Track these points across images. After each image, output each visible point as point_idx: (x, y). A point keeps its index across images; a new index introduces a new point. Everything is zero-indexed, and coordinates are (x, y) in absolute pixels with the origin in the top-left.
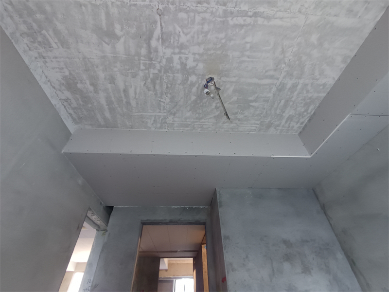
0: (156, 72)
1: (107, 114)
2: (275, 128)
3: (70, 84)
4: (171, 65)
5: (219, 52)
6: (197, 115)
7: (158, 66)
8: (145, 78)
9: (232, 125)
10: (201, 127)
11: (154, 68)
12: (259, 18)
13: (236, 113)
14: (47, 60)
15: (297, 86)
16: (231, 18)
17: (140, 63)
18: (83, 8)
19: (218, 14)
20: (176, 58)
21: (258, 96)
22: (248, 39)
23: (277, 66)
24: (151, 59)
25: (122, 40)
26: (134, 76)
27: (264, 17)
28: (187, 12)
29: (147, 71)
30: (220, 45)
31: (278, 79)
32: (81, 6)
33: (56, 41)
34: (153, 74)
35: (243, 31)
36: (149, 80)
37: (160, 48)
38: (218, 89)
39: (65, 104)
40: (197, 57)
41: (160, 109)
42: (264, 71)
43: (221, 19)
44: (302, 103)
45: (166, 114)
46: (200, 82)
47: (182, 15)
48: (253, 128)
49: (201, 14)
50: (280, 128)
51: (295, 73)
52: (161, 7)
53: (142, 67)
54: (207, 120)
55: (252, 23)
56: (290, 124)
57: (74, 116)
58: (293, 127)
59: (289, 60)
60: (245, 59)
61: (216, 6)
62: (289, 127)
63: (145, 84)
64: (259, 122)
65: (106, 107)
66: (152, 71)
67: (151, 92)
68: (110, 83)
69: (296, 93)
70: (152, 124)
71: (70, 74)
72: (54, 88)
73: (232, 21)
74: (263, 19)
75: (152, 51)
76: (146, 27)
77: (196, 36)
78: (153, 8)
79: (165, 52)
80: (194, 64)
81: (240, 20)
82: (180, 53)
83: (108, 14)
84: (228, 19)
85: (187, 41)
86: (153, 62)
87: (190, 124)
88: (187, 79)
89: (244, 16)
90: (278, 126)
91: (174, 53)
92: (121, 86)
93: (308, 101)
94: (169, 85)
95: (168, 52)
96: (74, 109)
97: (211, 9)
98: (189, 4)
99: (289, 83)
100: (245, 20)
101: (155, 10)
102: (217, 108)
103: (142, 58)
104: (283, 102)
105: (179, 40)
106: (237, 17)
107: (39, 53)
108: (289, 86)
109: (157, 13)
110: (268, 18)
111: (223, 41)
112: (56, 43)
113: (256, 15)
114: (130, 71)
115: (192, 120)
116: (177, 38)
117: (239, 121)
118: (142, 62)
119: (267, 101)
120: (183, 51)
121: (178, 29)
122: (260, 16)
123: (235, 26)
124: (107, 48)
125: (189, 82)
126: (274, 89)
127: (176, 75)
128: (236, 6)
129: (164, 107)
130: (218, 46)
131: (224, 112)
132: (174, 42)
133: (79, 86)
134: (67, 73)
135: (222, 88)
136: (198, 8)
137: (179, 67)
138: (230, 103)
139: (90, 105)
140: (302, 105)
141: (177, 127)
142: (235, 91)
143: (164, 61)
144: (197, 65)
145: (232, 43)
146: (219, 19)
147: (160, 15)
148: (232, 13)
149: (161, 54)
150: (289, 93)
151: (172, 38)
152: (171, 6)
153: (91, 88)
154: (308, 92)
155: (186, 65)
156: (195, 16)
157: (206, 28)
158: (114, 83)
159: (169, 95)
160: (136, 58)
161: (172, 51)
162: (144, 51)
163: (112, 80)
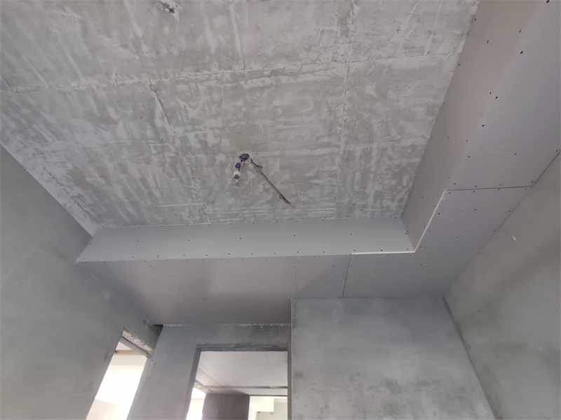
0: (173, 155)
1: (130, 209)
2: (362, 210)
3: (78, 178)
4: (188, 145)
5: (243, 123)
6: (243, 202)
7: (173, 148)
8: (162, 164)
9: (296, 211)
10: (254, 216)
11: (169, 151)
12: (281, 77)
13: (296, 195)
14: (46, 155)
15: (371, 152)
16: (243, 82)
17: (150, 147)
18: (68, 96)
19: (225, 79)
20: (191, 136)
21: (318, 171)
22: (277, 102)
23: (330, 131)
24: (161, 141)
25: (121, 124)
26: (148, 162)
27: (287, 75)
28: (187, 83)
29: (161, 156)
30: (242, 114)
31: (338, 146)
32: (65, 94)
33: (50, 134)
34: (170, 157)
35: (265, 94)
36: (167, 165)
37: (167, 127)
38: (259, 167)
39: (79, 201)
40: (217, 131)
41: (193, 198)
42: (315, 138)
43: (232, 85)
44: (388, 174)
45: (201, 204)
46: (232, 161)
47: (181, 87)
48: (328, 212)
49: (204, 83)
50: (369, 210)
51: (360, 136)
52: (153, 82)
53: (154, 151)
54: (259, 207)
55: (274, 83)
56: (381, 203)
57: (93, 214)
58: (388, 207)
59: (345, 121)
60: (281, 126)
61: (220, 72)
62: (382, 207)
63: (164, 170)
64: (334, 204)
65: (126, 201)
66: (167, 154)
67: (174, 179)
68: (122, 173)
69: (373, 162)
70: (189, 217)
71: (75, 167)
72: (62, 185)
73: (246, 86)
74: (287, 77)
75: (160, 132)
76: (144, 106)
77: (207, 108)
78: (144, 84)
79: (174, 131)
80: (216, 141)
81: (257, 83)
82: (194, 130)
83: (96, 99)
84: (240, 83)
85: (198, 115)
86: (166, 144)
87: (237, 214)
88: (215, 160)
89: (260, 77)
90: (365, 206)
91: (187, 131)
92: (137, 176)
93: (397, 170)
94: (194, 169)
95: (180, 130)
96: (90, 206)
97: (215, 76)
98: (185, 74)
99: (358, 150)
100: (263, 82)
101: (148, 87)
102: (266, 190)
103: (150, 141)
104: (358, 175)
105: (187, 116)
106: (252, 79)
107: (35, 149)
108: (358, 153)
109: (151, 89)
110: (293, 74)
111: (244, 109)
112: (50, 136)
113: (275, 73)
114: (141, 157)
115: (239, 208)
116: (184, 114)
117: (304, 204)
118: (151, 145)
119: (335, 176)
120: (197, 127)
121: (182, 103)
122: (281, 74)
123: (253, 90)
124: (107, 135)
125: (217, 163)
126: (338, 160)
127: (198, 156)
128: (245, 67)
129: (197, 195)
130: (240, 117)
131: (279, 195)
132: (182, 119)
133: (88, 179)
134: (71, 167)
135: (264, 165)
136: (198, 77)
137: (198, 146)
138: (282, 183)
139: (107, 201)
140: (390, 176)
141: (221, 218)
142: (282, 168)
143: (178, 142)
144: (221, 142)
145: (257, 110)
146: (229, 85)
147: (155, 91)
148: (243, 76)
149: (171, 134)
150: (363, 163)
151: (178, 114)
152: (164, 80)
153: (102, 181)
154: (390, 158)
155: (206, 143)
156: (197, 86)
157: (216, 97)
158: (127, 173)
159: (197, 180)
160: (144, 141)
161: (184, 128)
162: (149, 133)
163: (123, 169)
